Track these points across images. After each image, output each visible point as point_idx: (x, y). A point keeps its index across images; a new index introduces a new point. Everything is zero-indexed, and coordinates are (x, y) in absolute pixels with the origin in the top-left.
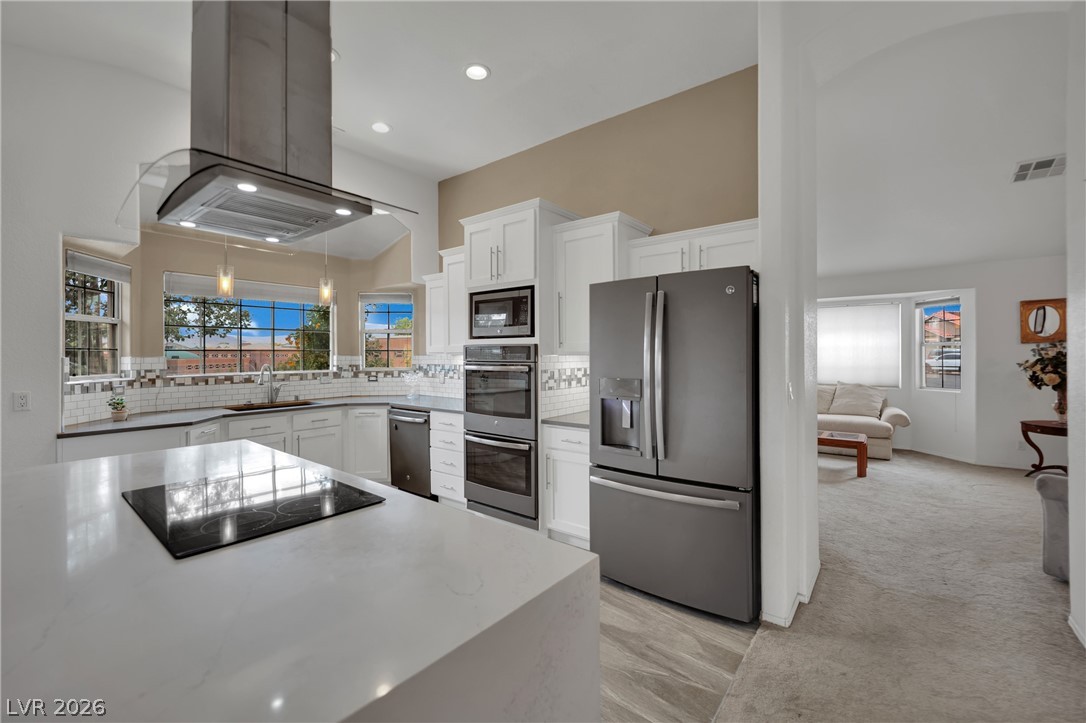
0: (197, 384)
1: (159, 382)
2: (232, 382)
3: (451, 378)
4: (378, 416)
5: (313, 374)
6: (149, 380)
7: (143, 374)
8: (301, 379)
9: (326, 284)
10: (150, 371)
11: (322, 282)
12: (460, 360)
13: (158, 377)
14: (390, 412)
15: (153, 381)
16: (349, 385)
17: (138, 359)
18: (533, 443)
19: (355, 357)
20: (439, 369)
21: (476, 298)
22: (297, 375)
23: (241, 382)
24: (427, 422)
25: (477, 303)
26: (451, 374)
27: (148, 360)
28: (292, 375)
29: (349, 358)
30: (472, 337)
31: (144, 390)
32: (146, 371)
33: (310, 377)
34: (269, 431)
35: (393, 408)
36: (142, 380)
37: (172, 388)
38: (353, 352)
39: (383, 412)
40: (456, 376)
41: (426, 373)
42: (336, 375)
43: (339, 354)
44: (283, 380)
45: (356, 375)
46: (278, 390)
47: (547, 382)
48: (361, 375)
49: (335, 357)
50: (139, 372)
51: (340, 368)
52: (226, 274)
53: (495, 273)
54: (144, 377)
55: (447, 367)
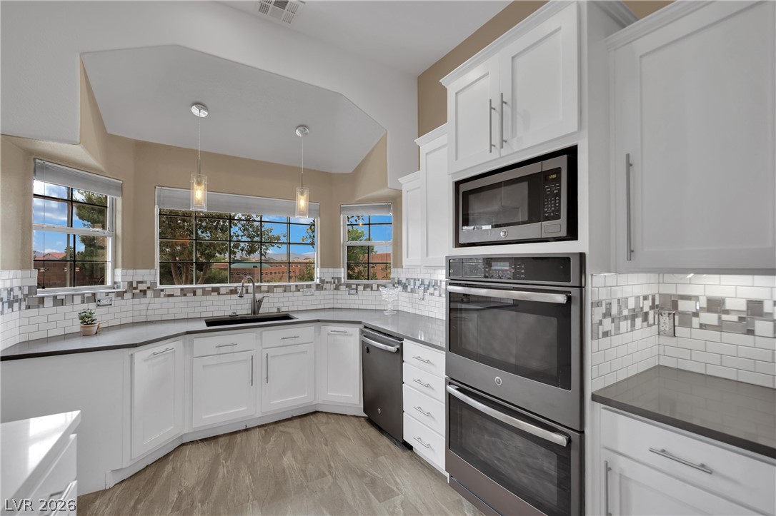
0: (185, 295)
1: (149, 293)
2: (219, 294)
3: (431, 294)
4: (351, 335)
5: (297, 286)
6: (141, 291)
7: (135, 285)
8: (285, 291)
9: (302, 194)
10: (142, 282)
11: (298, 191)
12: (442, 275)
13: (148, 288)
14: (362, 332)
15: (144, 292)
16: (331, 297)
17: (130, 272)
18: (575, 436)
19: (336, 270)
20: (418, 283)
21: (464, 188)
22: (280, 286)
23: (227, 294)
24: (400, 351)
25: (466, 194)
26: (431, 290)
27: (140, 271)
28: (276, 286)
29: (331, 270)
30: (458, 244)
31: (136, 301)
32: (138, 282)
33: (293, 288)
34: (236, 348)
35: (365, 327)
36: (134, 291)
37: (163, 300)
38: (335, 264)
39: (356, 331)
40: (437, 293)
41: (405, 287)
42: (319, 287)
43: (322, 266)
44: (268, 292)
45: (337, 288)
46: (260, 302)
47: (600, 323)
48: (343, 288)
49: (318, 269)
50: (131, 283)
51: (322, 281)
52: (199, 183)
53: (496, 141)
54: (135, 288)
55: (426, 282)
